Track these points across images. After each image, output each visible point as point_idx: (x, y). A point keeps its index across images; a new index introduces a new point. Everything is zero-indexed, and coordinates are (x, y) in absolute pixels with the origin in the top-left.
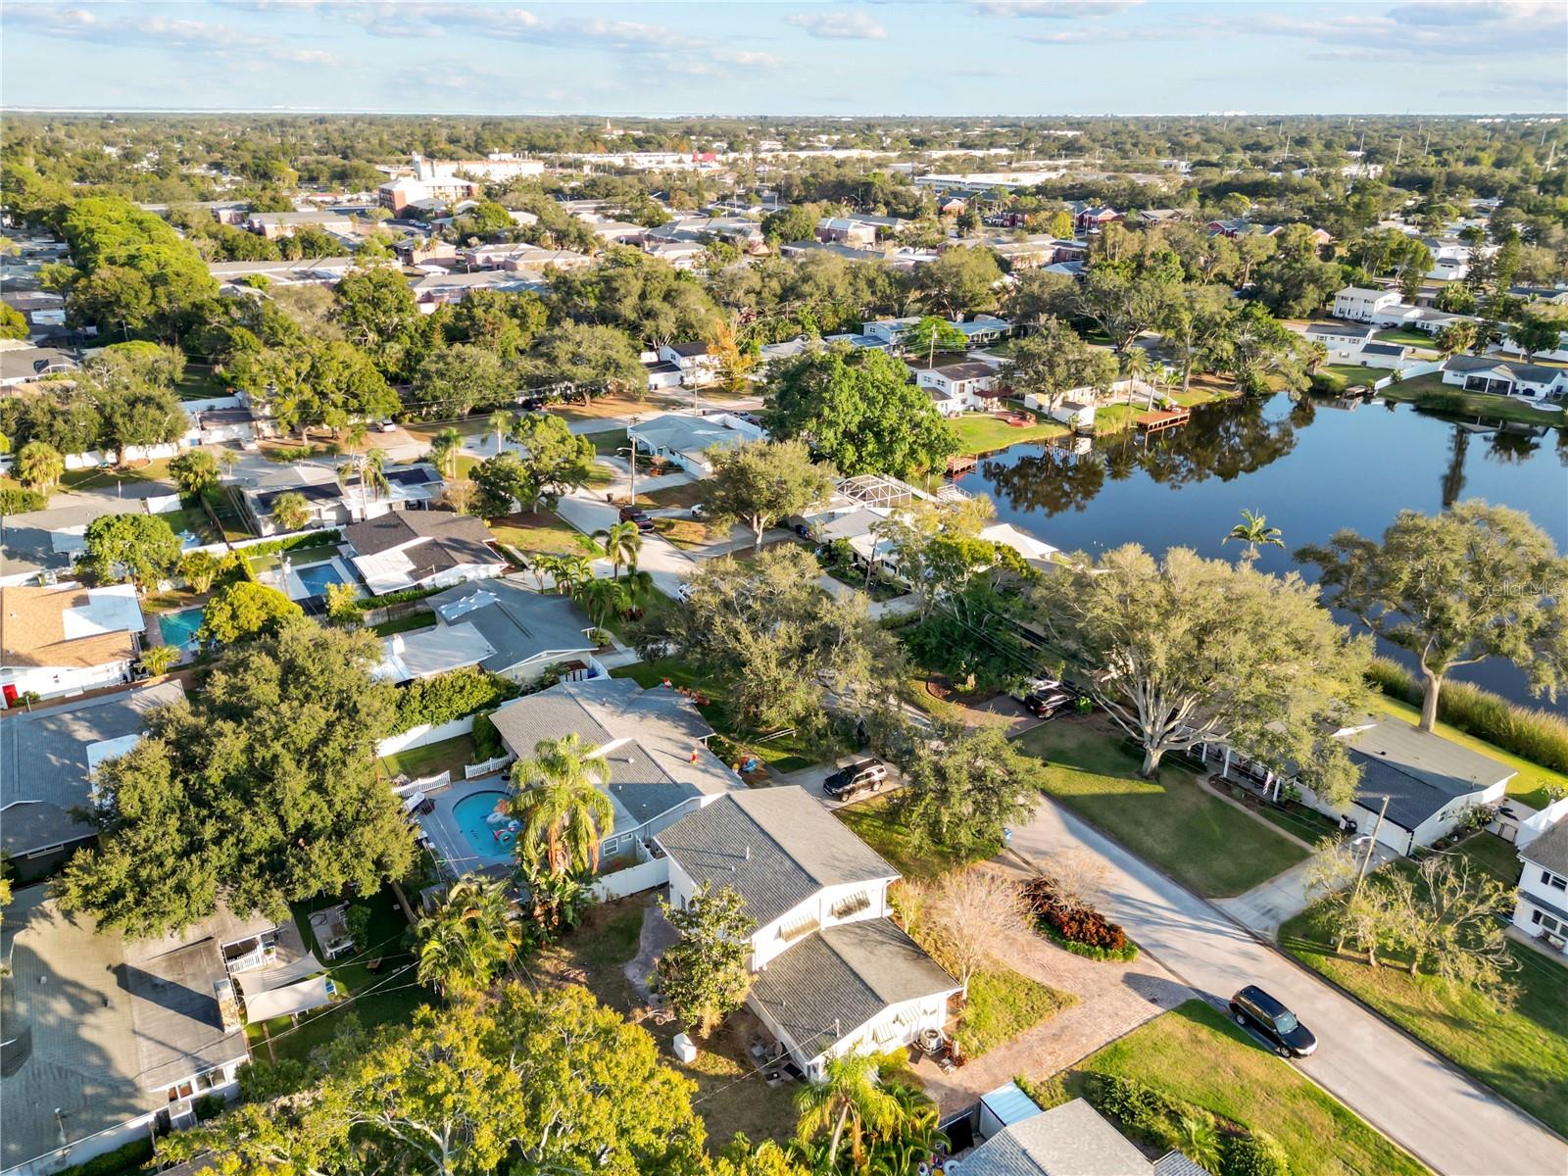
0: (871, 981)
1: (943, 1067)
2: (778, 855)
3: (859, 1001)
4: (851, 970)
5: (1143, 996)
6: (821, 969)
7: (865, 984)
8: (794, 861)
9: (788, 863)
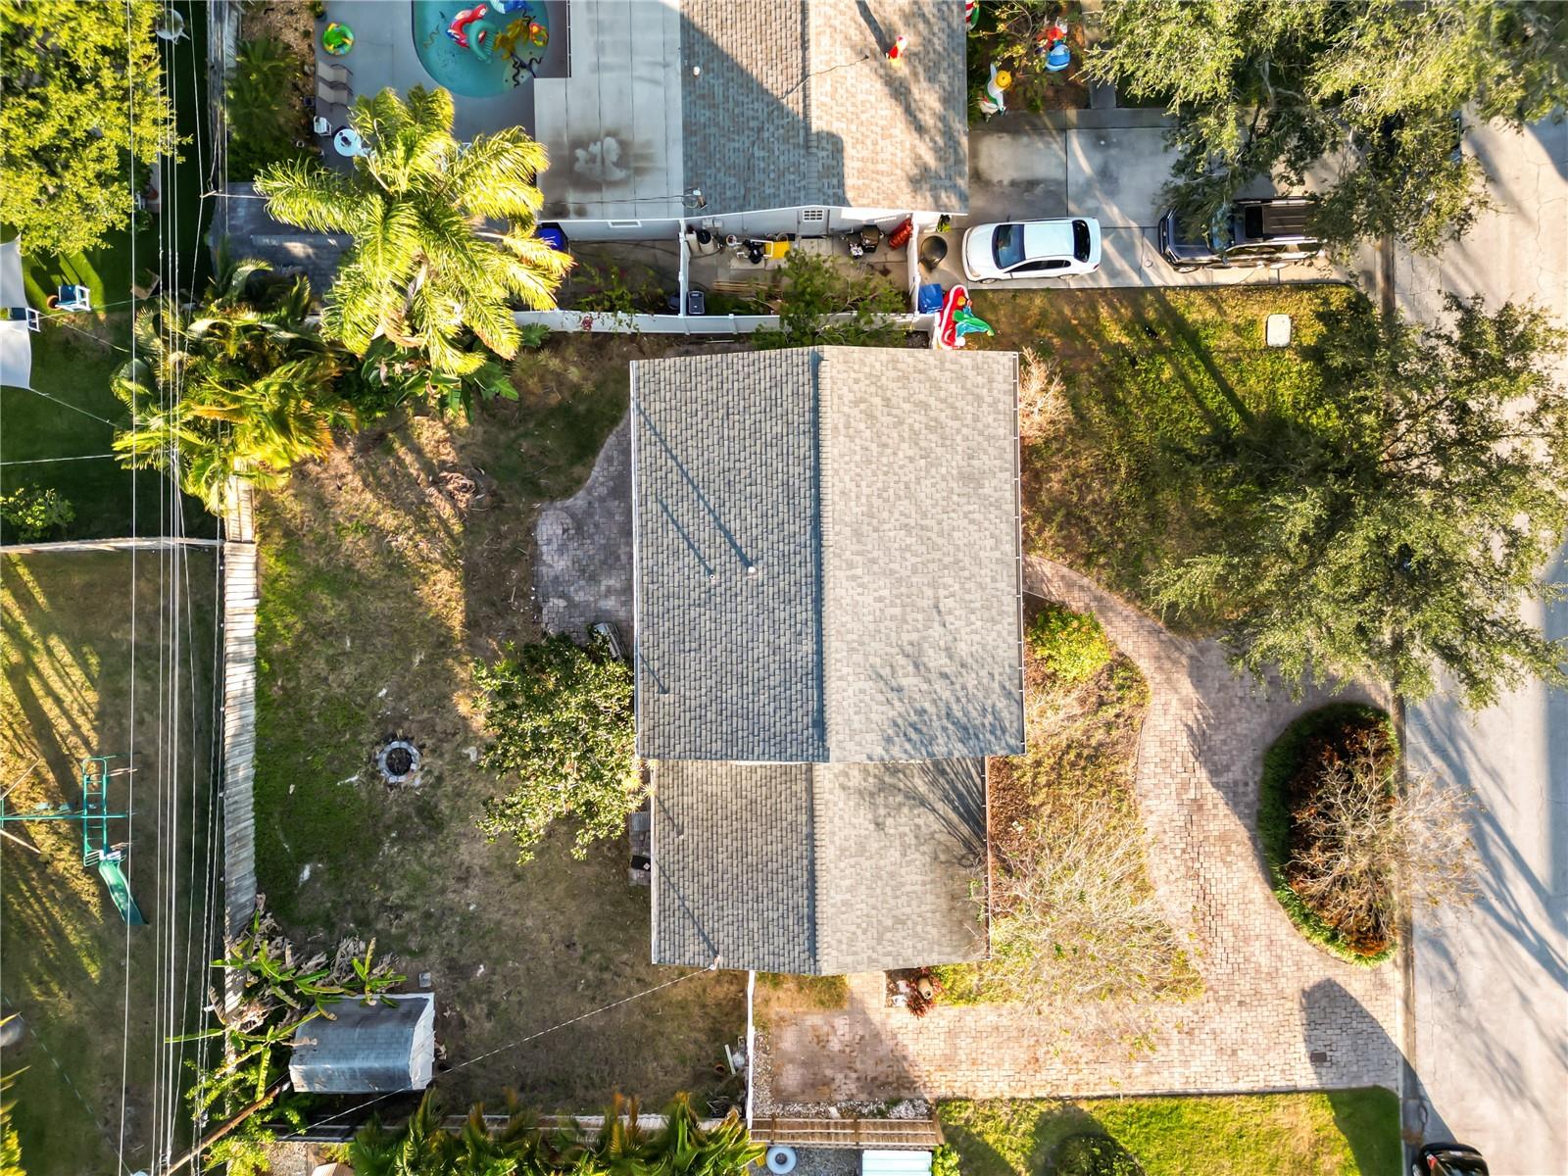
0: (826, 908)
1: (893, 991)
2: (803, 613)
3: (785, 928)
4: (812, 862)
5: (1308, 1040)
6: (772, 820)
7: (813, 906)
8: (819, 652)
9: (808, 646)
